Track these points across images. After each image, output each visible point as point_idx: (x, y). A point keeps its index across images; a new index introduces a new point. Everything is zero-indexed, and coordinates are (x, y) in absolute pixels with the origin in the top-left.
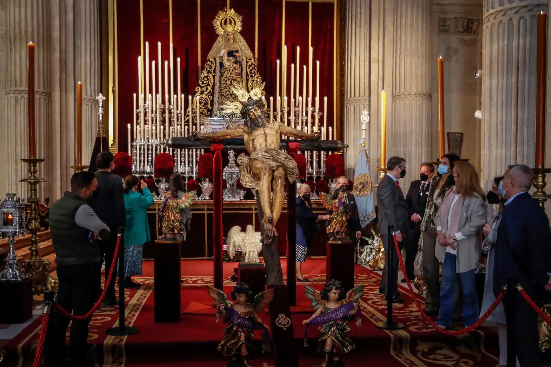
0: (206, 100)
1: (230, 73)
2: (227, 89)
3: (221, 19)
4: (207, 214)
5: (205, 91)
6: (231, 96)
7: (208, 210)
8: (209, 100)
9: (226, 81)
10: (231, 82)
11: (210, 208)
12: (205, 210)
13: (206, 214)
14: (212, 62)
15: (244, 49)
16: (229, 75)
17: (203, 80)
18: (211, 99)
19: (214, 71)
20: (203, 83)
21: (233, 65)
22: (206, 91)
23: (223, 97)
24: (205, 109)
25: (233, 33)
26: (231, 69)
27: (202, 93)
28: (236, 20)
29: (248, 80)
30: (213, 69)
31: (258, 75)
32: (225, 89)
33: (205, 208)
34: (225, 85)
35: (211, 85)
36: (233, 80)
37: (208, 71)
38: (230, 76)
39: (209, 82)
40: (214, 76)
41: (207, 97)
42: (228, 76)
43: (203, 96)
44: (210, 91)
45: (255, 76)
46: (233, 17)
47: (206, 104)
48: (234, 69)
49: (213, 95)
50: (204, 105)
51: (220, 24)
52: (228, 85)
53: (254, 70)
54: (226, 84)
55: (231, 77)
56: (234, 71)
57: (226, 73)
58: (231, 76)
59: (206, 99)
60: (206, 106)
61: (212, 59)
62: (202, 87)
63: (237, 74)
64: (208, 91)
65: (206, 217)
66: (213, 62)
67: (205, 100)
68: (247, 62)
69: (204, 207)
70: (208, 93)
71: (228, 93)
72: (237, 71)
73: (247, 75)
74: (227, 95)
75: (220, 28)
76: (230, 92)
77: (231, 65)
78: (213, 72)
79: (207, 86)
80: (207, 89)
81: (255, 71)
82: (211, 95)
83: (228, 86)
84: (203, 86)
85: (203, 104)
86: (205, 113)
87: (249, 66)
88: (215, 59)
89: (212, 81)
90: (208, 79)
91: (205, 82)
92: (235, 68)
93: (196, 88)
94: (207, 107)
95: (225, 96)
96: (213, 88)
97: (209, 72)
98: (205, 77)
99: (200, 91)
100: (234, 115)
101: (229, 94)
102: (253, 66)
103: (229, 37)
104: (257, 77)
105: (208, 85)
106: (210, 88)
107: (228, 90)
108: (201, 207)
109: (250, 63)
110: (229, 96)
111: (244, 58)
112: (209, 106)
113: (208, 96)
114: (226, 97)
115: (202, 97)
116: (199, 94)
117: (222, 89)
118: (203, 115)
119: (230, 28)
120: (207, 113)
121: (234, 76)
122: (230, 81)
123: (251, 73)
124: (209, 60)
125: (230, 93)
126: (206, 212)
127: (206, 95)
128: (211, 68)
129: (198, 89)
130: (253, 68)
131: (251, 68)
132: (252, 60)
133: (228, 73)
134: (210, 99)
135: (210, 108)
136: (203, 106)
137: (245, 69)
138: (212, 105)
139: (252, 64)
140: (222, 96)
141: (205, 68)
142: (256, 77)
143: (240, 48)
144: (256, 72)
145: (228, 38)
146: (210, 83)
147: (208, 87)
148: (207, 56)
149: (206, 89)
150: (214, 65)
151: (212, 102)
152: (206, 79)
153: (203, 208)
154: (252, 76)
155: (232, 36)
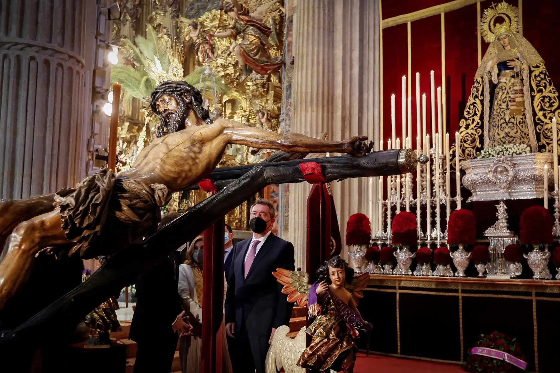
0: (473, 136)
1: (506, 92)
2: (501, 115)
3: (489, 20)
4: (463, 297)
5: (471, 123)
6: (507, 125)
7: (463, 291)
8: (477, 135)
9: (500, 105)
10: (507, 106)
11: (465, 288)
12: (460, 291)
13: (460, 297)
14: (478, 83)
15: (526, 54)
16: (504, 96)
17: (468, 110)
18: (480, 134)
19: (482, 94)
20: (469, 113)
21: (510, 81)
22: (473, 123)
23: (495, 128)
24: (473, 148)
25: (508, 36)
26: (508, 88)
27: (467, 127)
28: (512, 15)
29: (533, 98)
30: (480, 92)
31: (551, 88)
32: (498, 116)
33: (460, 288)
34: (498, 111)
35: (479, 114)
36: (510, 101)
37: (474, 95)
38: (506, 97)
39: (475, 111)
40: (482, 102)
41: (474, 132)
42: (503, 98)
43: (470, 131)
44: (478, 123)
45: (545, 90)
46: (505, 12)
47: (473, 141)
48: (511, 87)
49: (482, 127)
50: (471, 143)
51: (488, 28)
52: (502, 110)
53: (544, 81)
54: (500, 108)
55: (508, 98)
56: (511, 89)
57: (501, 94)
58: (508, 96)
59: (472, 134)
60: (474, 144)
61: (480, 79)
62: (466, 119)
63: (516, 92)
64: (475, 123)
65: (461, 301)
66: (480, 82)
67: (471, 136)
68: (531, 72)
69: (458, 287)
70: (475, 126)
71: (503, 121)
72: (515, 88)
73: (532, 90)
74: (501, 125)
75: (489, 33)
76: (505, 119)
77: (507, 82)
78: (481, 96)
79: (473, 116)
80: (474, 120)
81: (545, 84)
82: (479, 128)
83: (503, 112)
84: (469, 118)
85: (469, 142)
86: (473, 154)
87: (536, 76)
88: (482, 78)
89: (480, 109)
90: (474, 106)
91: (471, 111)
92: (513, 84)
93: (461, 122)
94: (475, 146)
95: (498, 126)
96: (482, 118)
97: (476, 97)
98: (471, 104)
99: (465, 124)
100: (505, 152)
101: (503, 123)
102: (542, 76)
103: (502, 42)
104: (551, 90)
105: (475, 114)
106: (477, 119)
107: (502, 117)
108: (453, 287)
109: (537, 72)
110: (504, 125)
111: (525, 66)
112: (478, 144)
113: (476, 130)
114: (500, 127)
115: (468, 133)
116: (464, 129)
117: (495, 117)
118: (470, 156)
119: (502, 29)
120: (476, 153)
121: (512, 96)
122: (506, 104)
123: (538, 86)
124: (477, 80)
125: (505, 121)
126: (460, 295)
127: (472, 129)
128: (477, 92)
129: (463, 123)
130: (542, 79)
131: (539, 79)
132: (541, 67)
133: (503, 93)
134: (478, 133)
135: (479, 146)
136: (469, 145)
137: (528, 83)
138: (482, 142)
139: (541, 73)
140: (494, 126)
141: (472, 93)
142: (548, 90)
143: (521, 54)
144: (548, 84)
145: (501, 44)
146: (477, 112)
147: (475, 117)
148: (474, 76)
149: (471, 120)
150: (482, 85)
151: (481, 137)
152: (472, 107)
153: (456, 288)
154: (540, 91)
155: (506, 40)
